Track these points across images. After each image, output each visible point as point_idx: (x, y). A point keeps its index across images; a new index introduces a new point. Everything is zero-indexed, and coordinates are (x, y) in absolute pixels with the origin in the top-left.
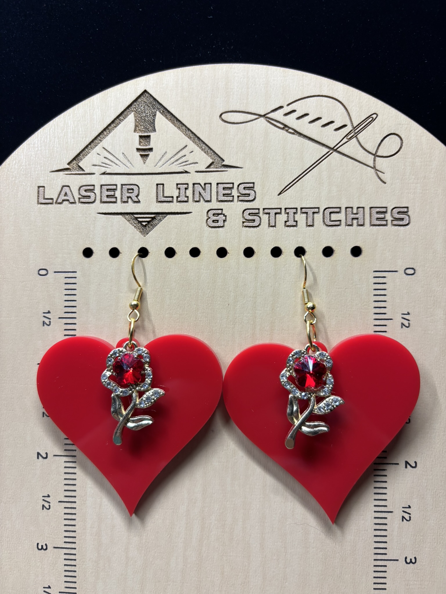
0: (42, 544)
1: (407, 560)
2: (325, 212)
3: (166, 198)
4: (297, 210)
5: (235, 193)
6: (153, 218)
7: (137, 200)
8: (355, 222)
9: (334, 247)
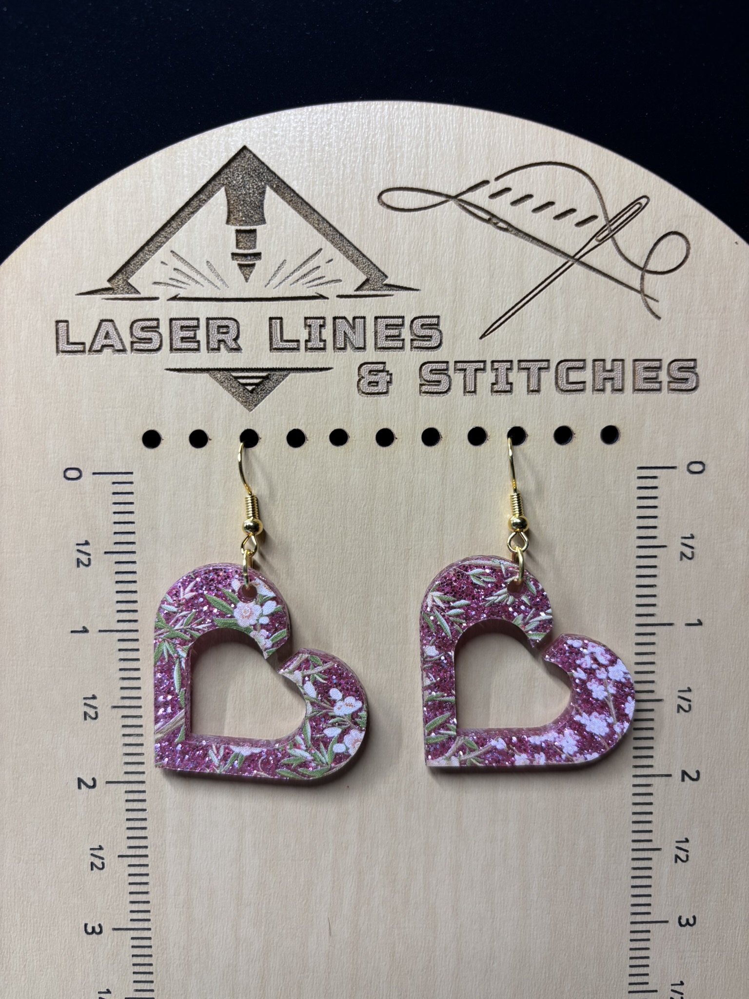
0: (93, 925)
1: (681, 921)
2: (560, 367)
3: (287, 343)
4: (511, 365)
5: (406, 334)
6: (266, 378)
7: (236, 347)
8: (608, 385)
9: (573, 428)
